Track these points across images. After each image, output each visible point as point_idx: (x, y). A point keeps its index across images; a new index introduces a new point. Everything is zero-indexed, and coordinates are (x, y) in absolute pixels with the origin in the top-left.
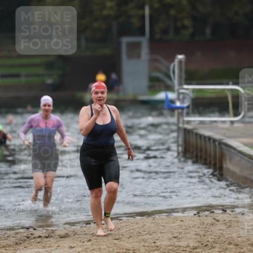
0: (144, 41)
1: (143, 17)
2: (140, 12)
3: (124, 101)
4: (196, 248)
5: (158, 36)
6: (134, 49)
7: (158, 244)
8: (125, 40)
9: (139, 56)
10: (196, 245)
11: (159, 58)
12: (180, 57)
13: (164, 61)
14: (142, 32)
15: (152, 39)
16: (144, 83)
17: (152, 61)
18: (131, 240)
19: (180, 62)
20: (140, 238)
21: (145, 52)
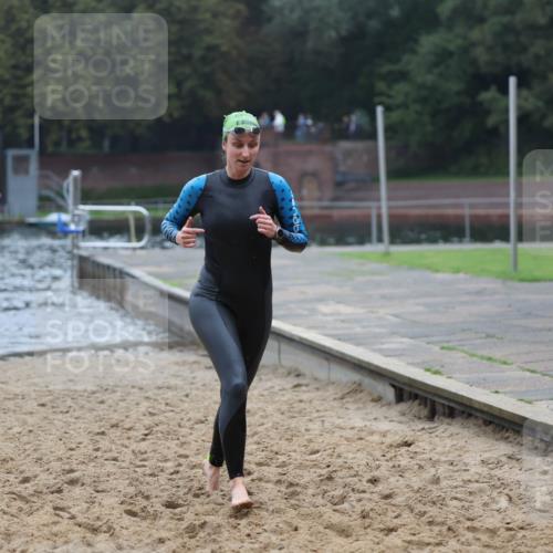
0: (33, 154)
1: (32, 126)
2: (29, 121)
3: (9, 223)
4: (94, 393)
5: (50, 149)
6: (22, 163)
7: (51, 388)
8: (11, 153)
9: (26, 172)
10: (94, 389)
11: (50, 173)
12: (76, 173)
13: (55, 178)
14: (30, 144)
15: (42, 153)
16: (33, 202)
17: (42, 177)
18: (20, 384)
19: (75, 179)
20: (30, 381)
21: (34, 166)
